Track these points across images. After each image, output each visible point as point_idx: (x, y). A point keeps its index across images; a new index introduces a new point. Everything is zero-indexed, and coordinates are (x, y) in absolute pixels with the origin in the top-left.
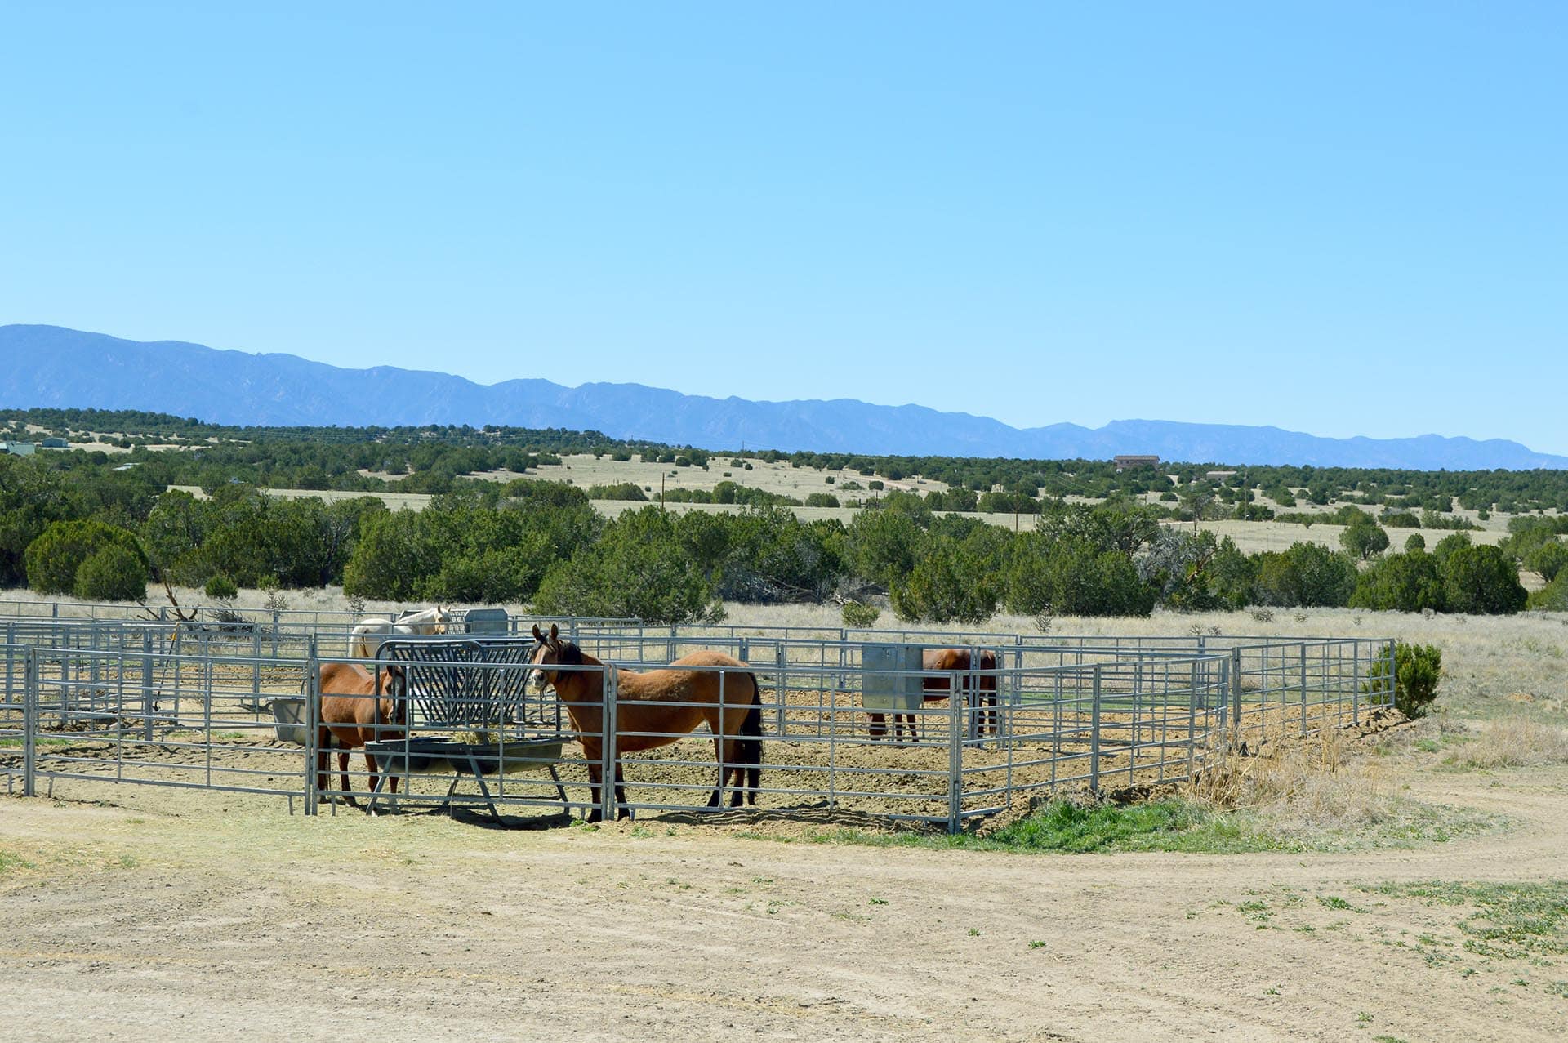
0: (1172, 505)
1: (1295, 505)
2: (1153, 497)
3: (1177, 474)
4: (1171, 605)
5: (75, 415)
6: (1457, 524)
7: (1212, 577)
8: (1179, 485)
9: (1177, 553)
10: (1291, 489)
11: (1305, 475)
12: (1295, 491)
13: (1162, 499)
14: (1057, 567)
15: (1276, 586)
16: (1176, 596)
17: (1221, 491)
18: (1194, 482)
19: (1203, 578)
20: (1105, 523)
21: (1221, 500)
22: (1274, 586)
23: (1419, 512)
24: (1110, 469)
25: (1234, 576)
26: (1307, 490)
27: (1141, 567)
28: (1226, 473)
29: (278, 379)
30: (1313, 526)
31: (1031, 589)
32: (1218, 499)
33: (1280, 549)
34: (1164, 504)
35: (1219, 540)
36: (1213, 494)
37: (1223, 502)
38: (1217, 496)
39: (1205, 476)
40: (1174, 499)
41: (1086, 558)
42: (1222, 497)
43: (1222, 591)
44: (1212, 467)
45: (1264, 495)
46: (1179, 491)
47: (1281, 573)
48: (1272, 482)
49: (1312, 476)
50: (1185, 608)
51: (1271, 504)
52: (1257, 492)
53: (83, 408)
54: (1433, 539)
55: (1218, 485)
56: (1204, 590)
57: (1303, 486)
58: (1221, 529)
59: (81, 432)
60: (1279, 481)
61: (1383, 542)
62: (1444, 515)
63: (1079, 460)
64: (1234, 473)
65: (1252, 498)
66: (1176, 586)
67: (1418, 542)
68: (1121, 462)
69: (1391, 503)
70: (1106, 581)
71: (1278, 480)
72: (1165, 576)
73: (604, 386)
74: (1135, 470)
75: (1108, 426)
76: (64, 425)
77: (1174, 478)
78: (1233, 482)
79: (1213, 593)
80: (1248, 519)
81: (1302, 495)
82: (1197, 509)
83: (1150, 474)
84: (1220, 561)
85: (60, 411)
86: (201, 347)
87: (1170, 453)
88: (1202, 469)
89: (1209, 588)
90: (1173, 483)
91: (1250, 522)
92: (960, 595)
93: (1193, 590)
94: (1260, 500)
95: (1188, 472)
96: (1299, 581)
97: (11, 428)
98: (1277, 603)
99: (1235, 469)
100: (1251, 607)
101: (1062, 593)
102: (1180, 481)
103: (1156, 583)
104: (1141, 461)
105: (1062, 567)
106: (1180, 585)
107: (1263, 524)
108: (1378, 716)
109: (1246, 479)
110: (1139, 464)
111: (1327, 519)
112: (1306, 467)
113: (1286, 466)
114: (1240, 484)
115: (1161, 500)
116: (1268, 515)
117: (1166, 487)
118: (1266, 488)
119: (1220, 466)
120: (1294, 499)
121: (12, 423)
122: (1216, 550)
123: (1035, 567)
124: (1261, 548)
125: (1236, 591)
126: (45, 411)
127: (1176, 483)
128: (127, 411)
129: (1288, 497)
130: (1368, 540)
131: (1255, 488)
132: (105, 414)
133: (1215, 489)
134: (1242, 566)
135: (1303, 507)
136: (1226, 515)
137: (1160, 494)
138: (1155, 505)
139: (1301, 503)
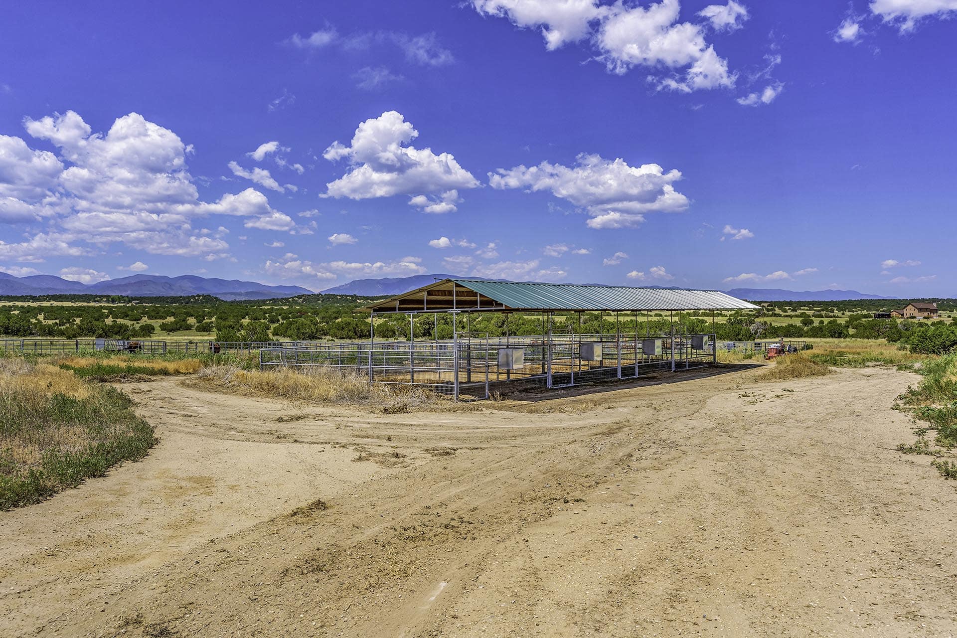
1: (787, 312)
6: (834, 316)
11: (790, 303)
12: (787, 308)
23: (823, 313)
26: (791, 308)
33: (784, 325)
35: (768, 323)
45: (778, 309)
49: (792, 303)
51: (781, 313)
52: (776, 309)
54: (826, 321)
57: (789, 306)
61: (812, 322)
62: (831, 314)
67: (822, 322)
69: (815, 310)
71: (781, 305)
72: (758, 332)
81: (789, 309)
84: (770, 328)
91: (776, 318)
94: (777, 311)
103: (756, 333)
107: (779, 318)
109: (773, 305)
111: (797, 316)
112: (789, 301)
113: (784, 301)
114: (770, 306)
116: (779, 315)
118: (778, 307)
124: (780, 325)
129: (785, 310)
130: (807, 322)
131: (775, 307)
134: (775, 329)
135: (790, 313)
136: (768, 316)
139: (789, 311)
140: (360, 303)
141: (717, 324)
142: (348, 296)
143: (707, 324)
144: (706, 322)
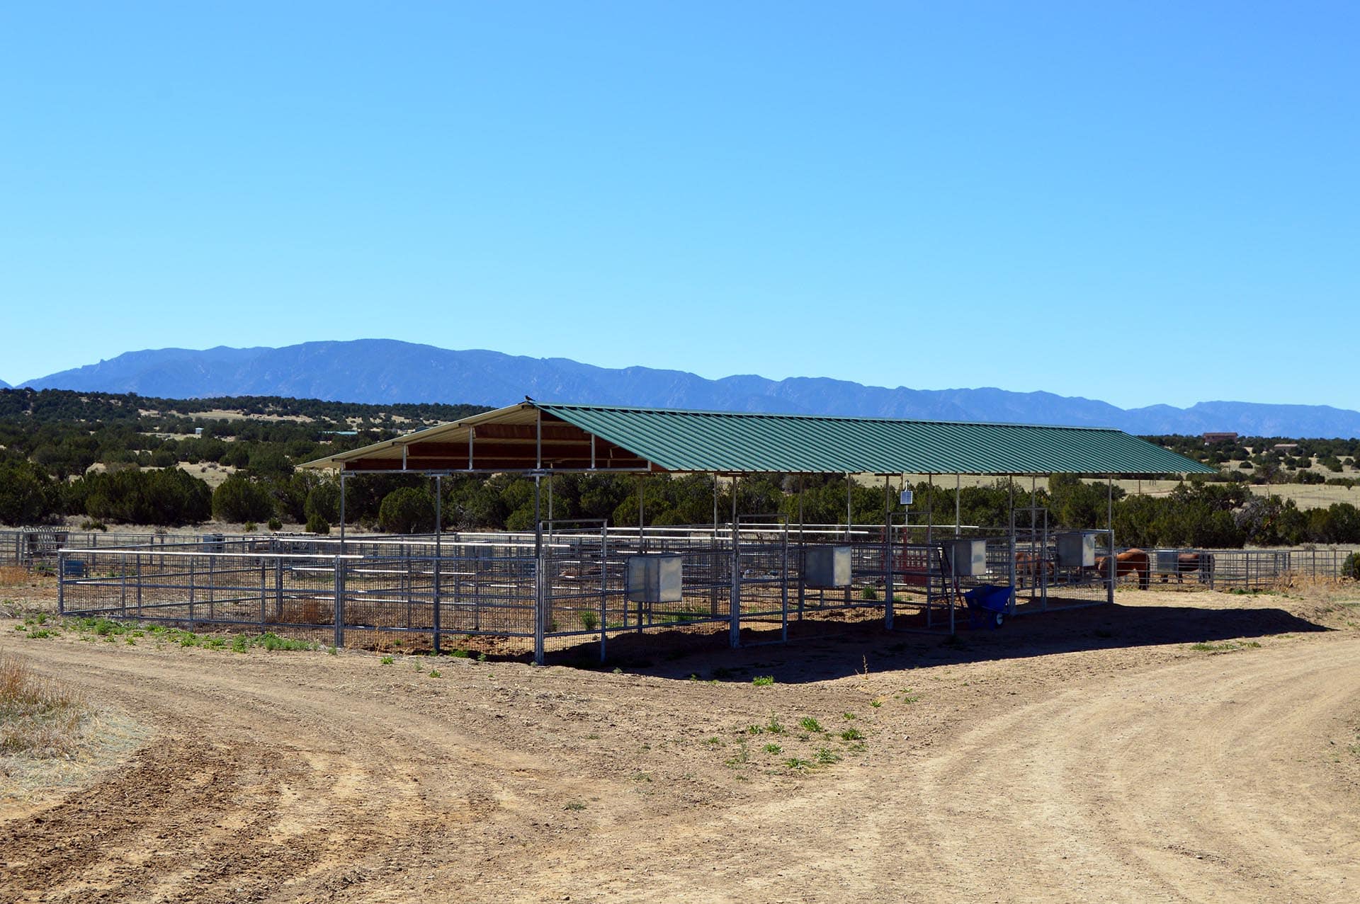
0: (1249, 472)
1: (1342, 471)
2: (1234, 465)
3: (1251, 446)
4: (1255, 542)
5: (425, 408)
7: (1280, 525)
8: (1253, 455)
9: (1258, 510)
10: (1339, 458)
11: (1352, 446)
12: (1342, 459)
13: (1242, 466)
14: (1188, 520)
15: (1321, 530)
16: (1257, 537)
17: (1285, 459)
18: (1264, 453)
19: (1274, 526)
20: (1212, 492)
21: (1286, 467)
22: (1320, 530)
24: (1200, 444)
25: (1293, 525)
26: (1352, 458)
27: (1236, 519)
28: (1289, 445)
29: (557, 377)
30: (1353, 487)
31: (1173, 534)
32: (1283, 467)
33: (1326, 506)
34: (1243, 471)
35: (1284, 502)
36: (1279, 462)
37: (1287, 469)
38: (1283, 463)
39: (1273, 448)
40: (1250, 467)
41: (1205, 515)
42: (1286, 464)
43: (1286, 533)
44: (1278, 440)
45: (1319, 462)
46: (1254, 460)
47: (1324, 522)
48: (1325, 452)
49: (1356, 447)
50: (1264, 544)
51: (1325, 472)
52: (1314, 460)
53: (431, 403)
55: (1283, 455)
56: (1275, 533)
57: (1350, 455)
58: (1286, 491)
59: (432, 421)
60: (1331, 452)
63: (1175, 435)
64: (1295, 445)
65: (1309, 465)
66: (1257, 531)
68: (1208, 437)
70: (1218, 528)
71: (1330, 450)
72: (1251, 525)
73: (802, 380)
74: (1219, 444)
75: (1196, 406)
76: (418, 416)
77: (1250, 449)
78: (1294, 452)
79: (1280, 535)
80: (1305, 483)
81: (1348, 462)
82: (1268, 475)
83: (1231, 446)
84: (1285, 516)
85: (414, 405)
86: (500, 354)
87: (1245, 430)
88: (1271, 442)
89: (1278, 532)
90: (1248, 453)
91: (1307, 485)
92: (1137, 536)
93: (1268, 534)
94: (1316, 467)
95: (1259, 444)
96: (1334, 527)
97: (382, 418)
98: (1321, 541)
99: (1297, 442)
100: (1305, 544)
101: (1191, 535)
102: (1254, 452)
103: (1246, 529)
104: (1223, 437)
105: (1191, 520)
106: (1260, 530)
107: (1317, 486)
108: (1344, 579)
109: (1306, 448)
110: (1221, 439)
112: (1353, 439)
113: (1337, 439)
114: (1299, 453)
115: (1240, 467)
116: (1319, 479)
117: (1243, 456)
118: (1320, 456)
119: (1285, 439)
120: (1341, 466)
121: (382, 415)
122: (1282, 506)
123: (1176, 520)
124: (1314, 504)
125: (1295, 534)
126: (404, 405)
127: (1251, 453)
128: (462, 405)
129: (1337, 464)
131: (1312, 456)
132: (446, 407)
133: (1281, 458)
134: (1300, 518)
135: (1348, 472)
136: (1289, 480)
137: (1239, 463)
138: (1236, 472)
139: (1346, 469)
140: (148, 418)
141: (1149, 498)
142: (112, 397)
143: (1125, 498)
144: (1122, 493)
